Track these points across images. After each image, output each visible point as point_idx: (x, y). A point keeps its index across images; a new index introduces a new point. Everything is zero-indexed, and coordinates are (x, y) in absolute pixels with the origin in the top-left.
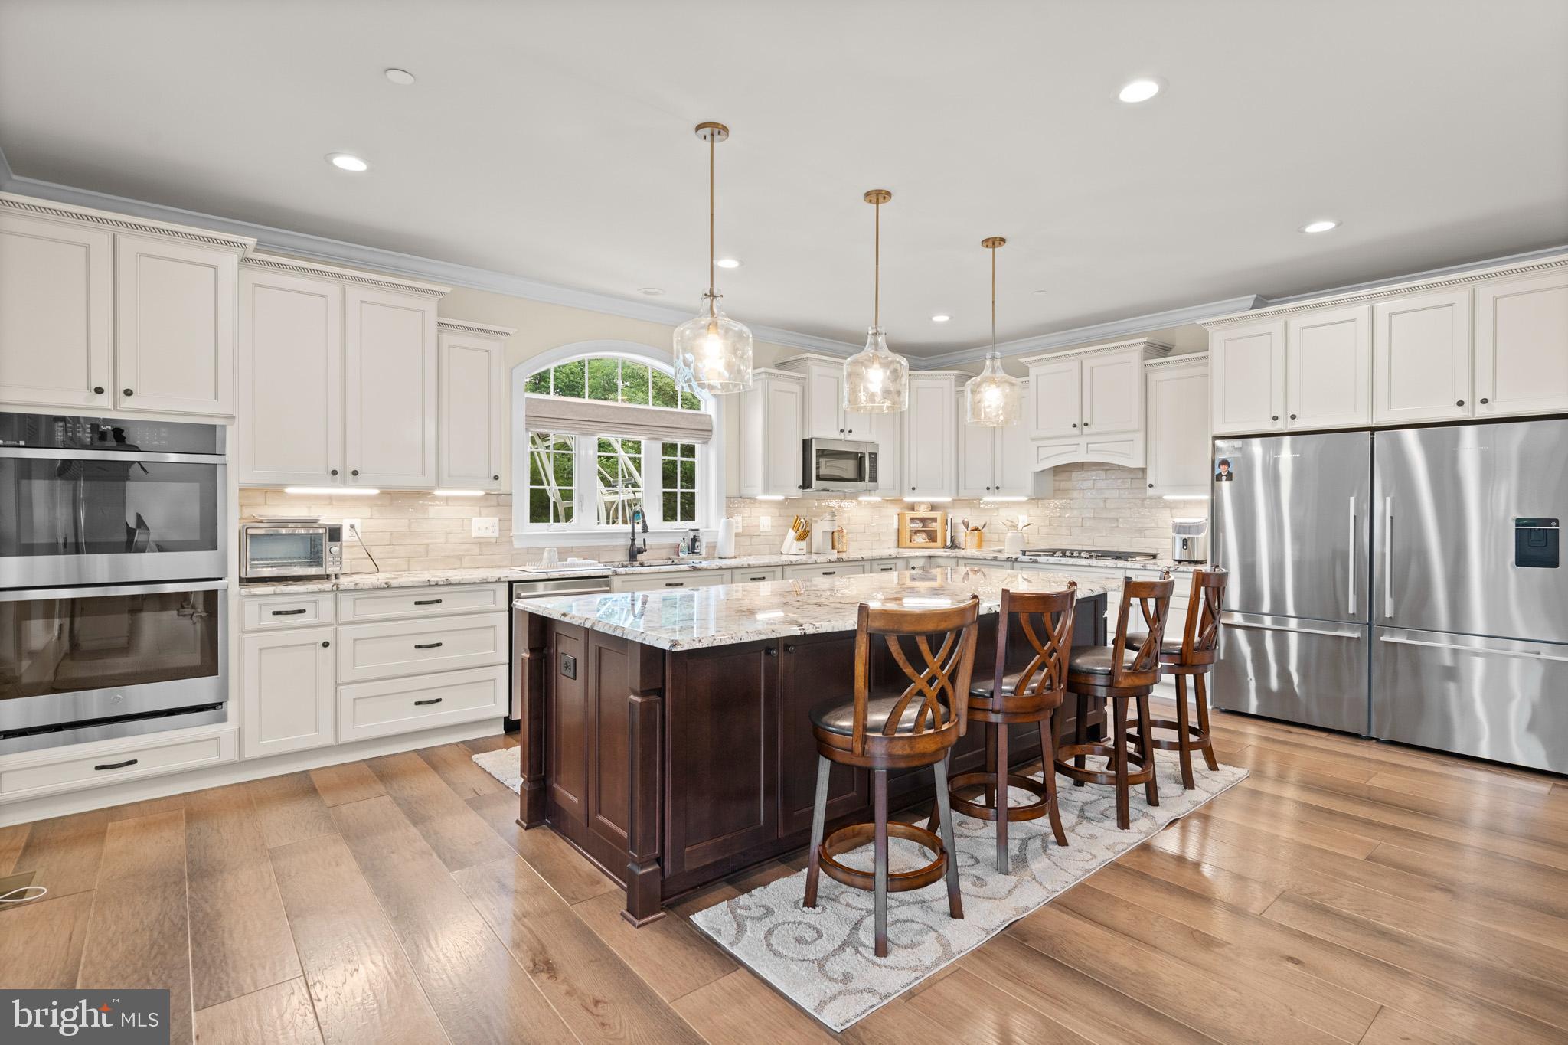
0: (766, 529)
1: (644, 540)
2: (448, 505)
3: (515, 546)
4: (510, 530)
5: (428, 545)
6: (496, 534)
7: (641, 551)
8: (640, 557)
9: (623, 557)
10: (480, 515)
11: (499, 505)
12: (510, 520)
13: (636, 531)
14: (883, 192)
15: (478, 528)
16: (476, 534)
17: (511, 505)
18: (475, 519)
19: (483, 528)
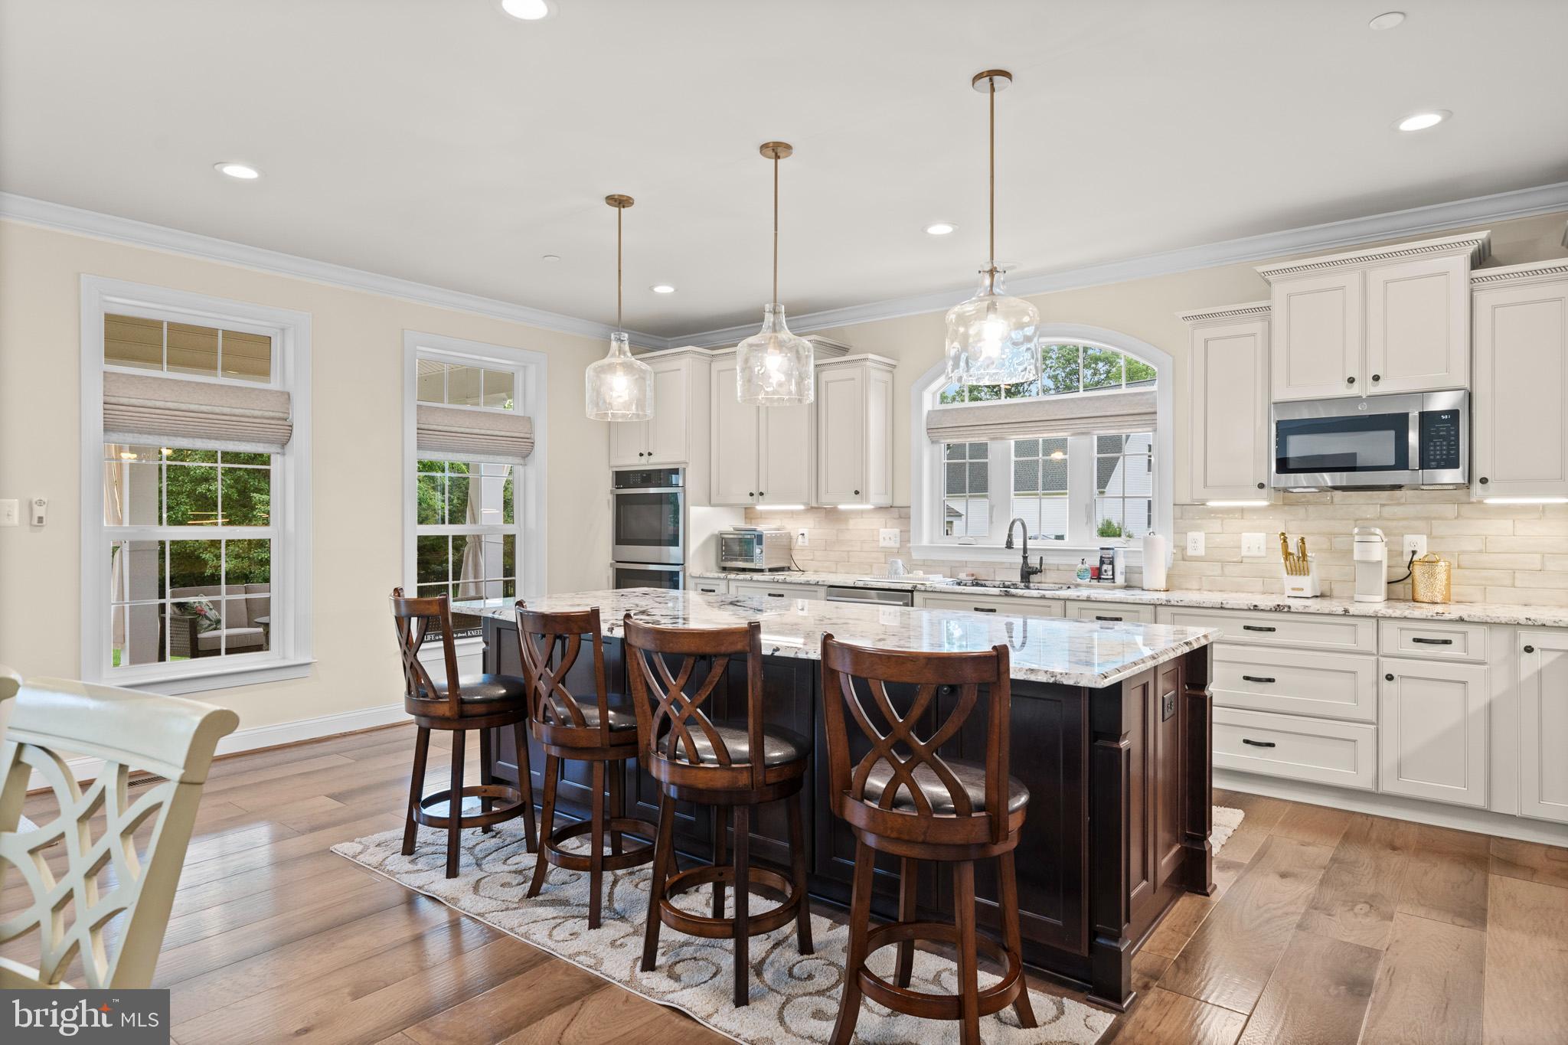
0: (1254, 552)
1: (1041, 558)
2: (862, 518)
3: (914, 558)
4: (909, 541)
5: (848, 552)
6: (898, 545)
7: (1036, 572)
8: (1033, 578)
9: (1017, 578)
10: (886, 527)
11: (900, 517)
12: (909, 531)
13: (1028, 547)
14: (771, 145)
15: (884, 538)
16: (882, 544)
17: (909, 518)
18: (882, 530)
19: (887, 538)
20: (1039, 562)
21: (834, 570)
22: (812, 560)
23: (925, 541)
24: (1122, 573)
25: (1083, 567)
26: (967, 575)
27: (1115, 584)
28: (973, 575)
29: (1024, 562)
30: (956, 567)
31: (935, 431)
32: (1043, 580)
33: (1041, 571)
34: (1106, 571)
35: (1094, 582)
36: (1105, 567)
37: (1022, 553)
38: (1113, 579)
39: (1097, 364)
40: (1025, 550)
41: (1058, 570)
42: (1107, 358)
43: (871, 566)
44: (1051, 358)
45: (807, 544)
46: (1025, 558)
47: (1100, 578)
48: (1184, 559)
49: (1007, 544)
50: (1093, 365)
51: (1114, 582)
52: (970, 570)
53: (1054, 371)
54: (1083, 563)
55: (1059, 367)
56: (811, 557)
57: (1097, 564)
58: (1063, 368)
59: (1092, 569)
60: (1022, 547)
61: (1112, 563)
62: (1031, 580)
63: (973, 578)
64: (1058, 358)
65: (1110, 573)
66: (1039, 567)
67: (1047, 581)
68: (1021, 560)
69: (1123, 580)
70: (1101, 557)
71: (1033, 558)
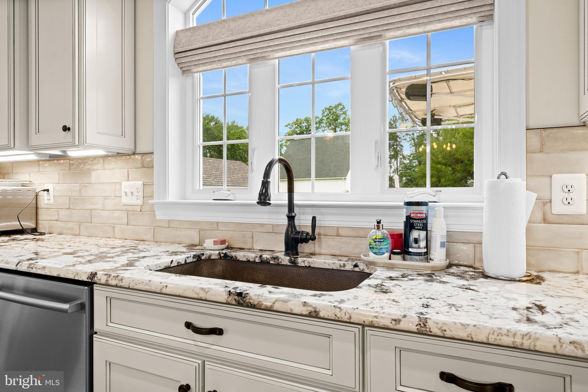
1: (314, 219)
2: (104, 169)
3: (158, 217)
4: (152, 197)
5: (91, 210)
6: (140, 202)
7: (306, 239)
8: (302, 248)
9: (281, 247)
11: (143, 166)
12: (153, 184)
13: (295, 202)
15: (126, 193)
16: (125, 200)
17: (153, 167)
18: (125, 183)
19: (129, 194)
20: (310, 223)
21: (77, 232)
22: (57, 220)
23: (172, 196)
24: (442, 245)
25: (379, 234)
26: (215, 243)
27: (431, 263)
28: (223, 242)
29: (289, 225)
30: (205, 230)
31: (183, 55)
32: (317, 250)
33: (314, 239)
34: (416, 241)
35: (397, 260)
36: (415, 234)
37: (286, 210)
38: (426, 253)
39: (342, 126)
40: (291, 206)
41: (338, 235)
42: (346, 124)
43: (114, 228)
44: (323, 123)
45: (52, 201)
46: (291, 218)
47: (409, 253)
48: (545, 221)
49: (260, 198)
50: (340, 126)
51: (428, 260)
52: (221, 235)
53: (325, 128)
54: (378, 228)
55: (327, 126)
56: (55, 218)
57: (399, 226)
58: (328, 127)
59: (392, 236)
60: (287, 202)
61: (425, 228)
62: (299, 250)
63: (224, 246)
64: (326, 123)
65: (423, 244)
66: (309, 231)
67: (323, 251)
68: (285, 221)
69: (444, 257)
70: (408, 218)
71: (302, 217)
